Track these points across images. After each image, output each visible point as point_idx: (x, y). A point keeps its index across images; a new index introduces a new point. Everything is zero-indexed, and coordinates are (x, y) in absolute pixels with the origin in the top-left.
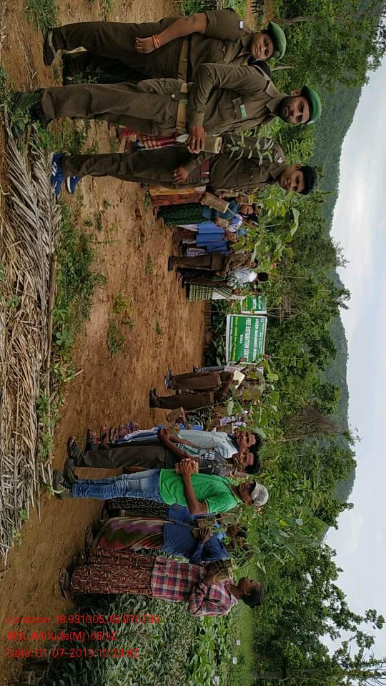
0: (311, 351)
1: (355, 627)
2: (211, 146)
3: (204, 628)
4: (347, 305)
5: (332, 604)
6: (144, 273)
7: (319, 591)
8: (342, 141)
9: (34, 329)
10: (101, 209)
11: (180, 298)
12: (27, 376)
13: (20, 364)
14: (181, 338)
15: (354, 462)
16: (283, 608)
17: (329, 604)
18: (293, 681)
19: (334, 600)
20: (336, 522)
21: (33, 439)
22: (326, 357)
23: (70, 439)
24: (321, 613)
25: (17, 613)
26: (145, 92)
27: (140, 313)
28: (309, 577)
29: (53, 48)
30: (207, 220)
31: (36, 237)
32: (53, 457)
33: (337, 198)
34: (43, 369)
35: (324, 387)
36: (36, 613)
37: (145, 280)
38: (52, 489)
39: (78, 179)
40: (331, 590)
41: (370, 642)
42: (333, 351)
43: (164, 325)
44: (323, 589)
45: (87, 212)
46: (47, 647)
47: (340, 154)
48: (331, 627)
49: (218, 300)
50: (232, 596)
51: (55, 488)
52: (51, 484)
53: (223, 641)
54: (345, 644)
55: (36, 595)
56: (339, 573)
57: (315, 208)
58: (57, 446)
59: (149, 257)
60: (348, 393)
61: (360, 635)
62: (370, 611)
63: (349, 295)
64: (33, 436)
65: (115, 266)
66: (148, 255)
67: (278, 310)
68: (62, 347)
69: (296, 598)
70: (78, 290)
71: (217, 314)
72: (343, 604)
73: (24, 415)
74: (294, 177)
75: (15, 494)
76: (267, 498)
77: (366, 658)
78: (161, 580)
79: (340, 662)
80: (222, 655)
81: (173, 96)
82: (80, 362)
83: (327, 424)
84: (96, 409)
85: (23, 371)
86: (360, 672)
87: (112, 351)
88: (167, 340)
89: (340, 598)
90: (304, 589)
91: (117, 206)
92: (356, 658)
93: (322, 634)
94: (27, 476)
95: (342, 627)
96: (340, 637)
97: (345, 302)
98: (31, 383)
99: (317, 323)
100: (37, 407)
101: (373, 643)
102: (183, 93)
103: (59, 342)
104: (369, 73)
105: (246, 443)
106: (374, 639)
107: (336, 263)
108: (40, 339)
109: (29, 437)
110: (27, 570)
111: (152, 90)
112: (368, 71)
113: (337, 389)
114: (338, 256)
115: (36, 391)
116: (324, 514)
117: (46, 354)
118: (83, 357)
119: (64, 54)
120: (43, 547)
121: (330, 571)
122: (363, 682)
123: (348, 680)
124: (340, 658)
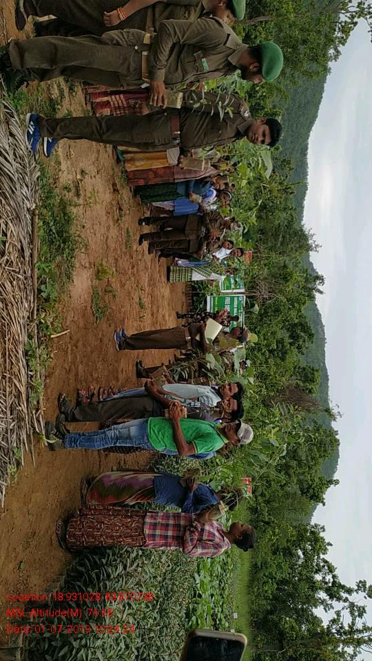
0: (290, 336)
1: (346, 598)
2: (175, 101)
3: (200, 592)
4: (321, 290)
5: (324, 578)
6: (124, 247)
7: (311, 566)
8: (309, 136)
9: (19, 276)
10: (79, 177)
11: (160, 276)
12: (14, 321)
13: (7, 309)
14: (163, 316)
15: (337, 441)
16: (277, 583)
17: (321, 578)
18: (290, 653)
19: (325, 574)
20: (323, 499)
21: (24, 384)
22: (304, 341)
23: (60, 395)
24: (314, 587)
25: (16, 557)
26: (108, 44)
27: (123, 286)
28: (300, 553)
29: (24, 13)
30: (182, 196)
31: (16, 189)
32: (45, 409)
33: (307, 190)
34: (30, 319)
35: (304, 369)
36: (35, 560)
37: (125, 253)
38: (44, 438)
39: (55, 141)
40: (322, 564)
41: (362, 612)
42: (311, 336)
43: (146, 301)
44: (315, 564)
45: (66, 178)
46: (47, 591)
47: (307, 149)
48: (324, 600)
49: (197, 281)
50: (225, 538)
51: (48, 437)
52: (44, 434)
53: (220, 610)
54: (338, 613)
55: (34, 543)
56: (329, 547)
57: (286, 199)
58: (48, 400)
59: (128, 232)
60: (328, 376)
61: (352, 605)
62: (360, 582)
63: (323, 280)
64: (24, 380)
65: (95, 234)
66: (127, 229)
67: (256, 296)
68: (47, 300)
69: (289, 574)
70: (60, 250)
71: (197, 295)
72: (334, 577)
73: (14, 358)
74: (261, 131)
75: (9, 434)
76: (252, 436)
77: (359, 625)
78: (154, 526)
79: (334, 631)
80: (220, 624)
81: (136, 48)
82: (66, 322)
83: (309, 401)
84: (85, 371)
85: (10, 316)
86: (354, 640)
87: (97, 317)
88: (150, 316)
89: (331, 571)
90: (296, 565)
91: (95, 177)
92: (349, 627)
93: (316, 607)
94: (20, 419)
95: (335, 599)
96: (333, 608)
97: (320, 287)
98: (19, 328)
99: (294, 307)
100: (26, 354)
101: (365, 612)
102: (147, 44)
103: (44, 295)
104: (331, 64)
105: (229, 392)
106: (366, 609)
107: (309, 248)
108: (25, 288)
109: (20, 381)
110: (25, 516)
111: (115, 42)
112: (329, 63)
113: (317, 371)
114: (310, 242)
115: (24, 338)
116: (311, 491)
117: (32, 305)
118: (69, 318)
119: (36, 22)
120: (38, 497)
121: (320, 546)
122: (358, 649)
123: (343, 648)
124: (334, 627)
